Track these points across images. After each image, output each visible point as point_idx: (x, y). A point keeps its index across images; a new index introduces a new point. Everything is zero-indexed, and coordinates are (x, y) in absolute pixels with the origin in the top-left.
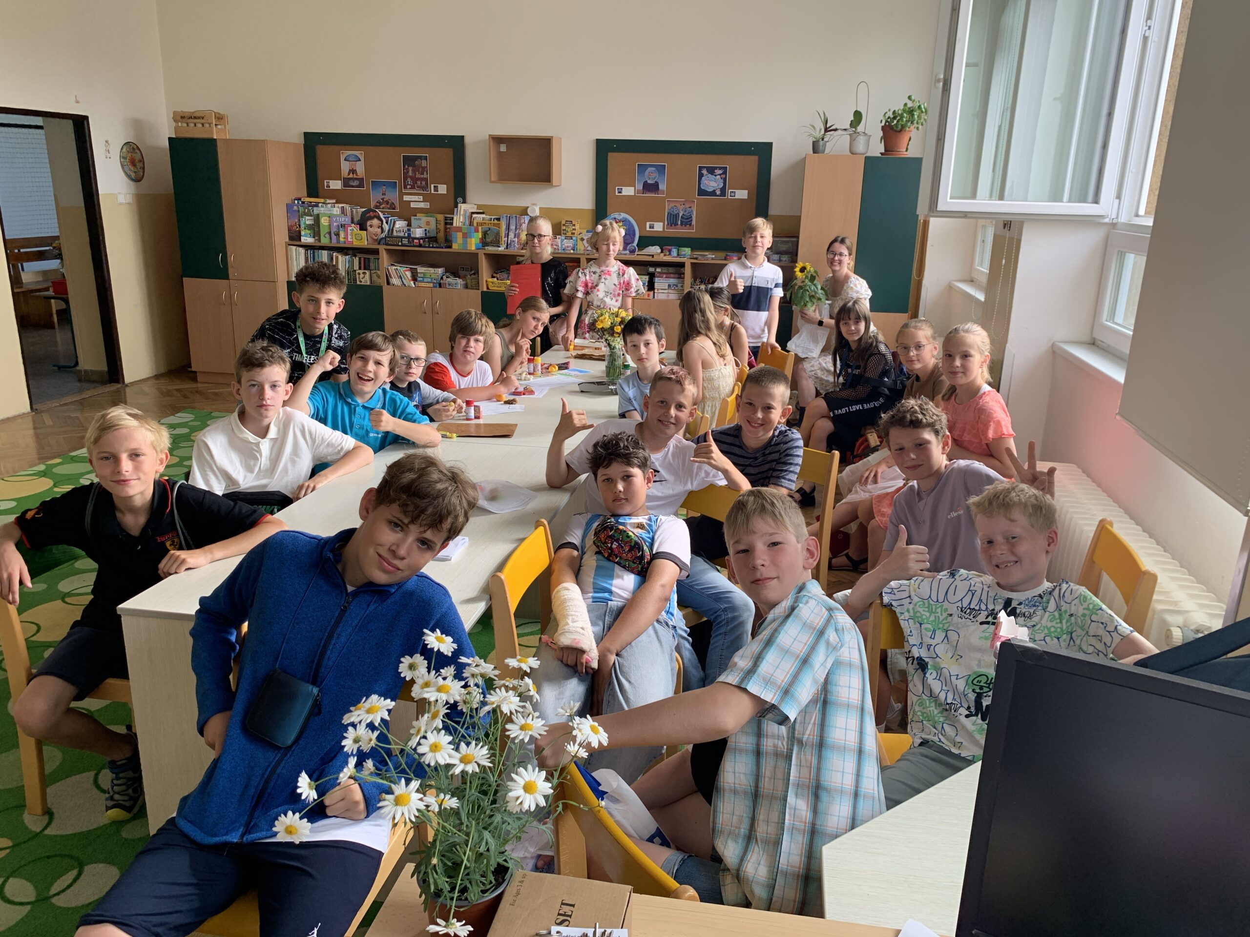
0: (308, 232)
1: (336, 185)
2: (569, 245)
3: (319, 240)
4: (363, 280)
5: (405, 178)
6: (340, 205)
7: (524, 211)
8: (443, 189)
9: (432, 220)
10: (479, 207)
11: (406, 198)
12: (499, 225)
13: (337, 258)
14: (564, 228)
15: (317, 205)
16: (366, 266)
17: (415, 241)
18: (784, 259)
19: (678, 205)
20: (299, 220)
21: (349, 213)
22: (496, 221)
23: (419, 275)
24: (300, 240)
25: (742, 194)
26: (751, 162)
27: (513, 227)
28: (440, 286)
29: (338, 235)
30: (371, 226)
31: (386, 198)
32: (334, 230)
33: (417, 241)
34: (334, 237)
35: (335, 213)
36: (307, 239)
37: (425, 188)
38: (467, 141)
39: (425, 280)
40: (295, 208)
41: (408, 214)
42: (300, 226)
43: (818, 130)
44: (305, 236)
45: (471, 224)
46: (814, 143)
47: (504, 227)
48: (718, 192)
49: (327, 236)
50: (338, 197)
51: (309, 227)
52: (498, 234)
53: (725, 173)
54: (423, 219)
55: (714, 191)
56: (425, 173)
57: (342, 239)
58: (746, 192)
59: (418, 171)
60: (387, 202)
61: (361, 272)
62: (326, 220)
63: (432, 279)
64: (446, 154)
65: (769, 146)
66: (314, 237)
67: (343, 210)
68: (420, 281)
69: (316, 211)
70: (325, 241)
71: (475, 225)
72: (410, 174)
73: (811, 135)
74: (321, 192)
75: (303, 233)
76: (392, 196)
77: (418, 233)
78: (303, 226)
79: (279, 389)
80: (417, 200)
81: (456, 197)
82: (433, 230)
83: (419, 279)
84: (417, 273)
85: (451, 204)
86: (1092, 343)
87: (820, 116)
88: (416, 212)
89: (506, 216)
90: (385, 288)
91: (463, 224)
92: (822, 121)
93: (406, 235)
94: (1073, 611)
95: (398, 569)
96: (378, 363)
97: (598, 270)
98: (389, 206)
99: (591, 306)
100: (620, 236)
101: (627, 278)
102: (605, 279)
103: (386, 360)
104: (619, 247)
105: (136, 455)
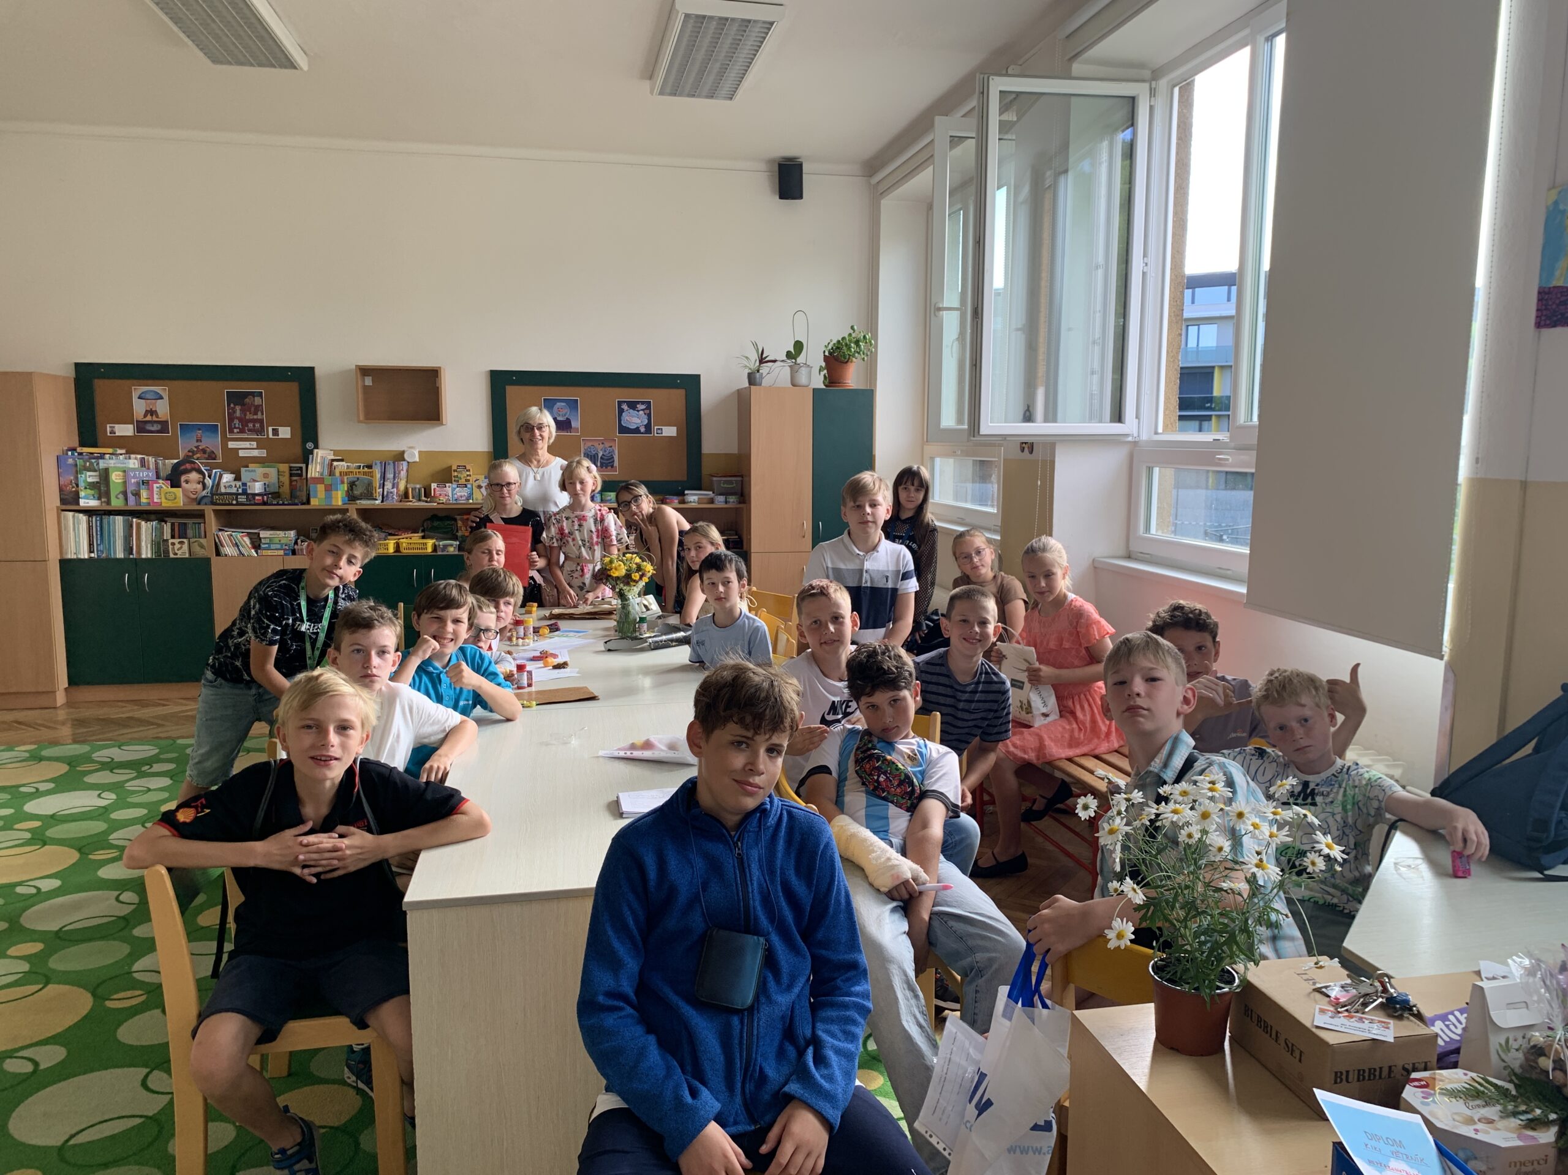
0: (89, 492)
1: (125, 430)
2: (463, 494)
3: (108, 503)
4: (179, 552)
5: (231, 420)
6: (139, 456)
7: (400, 456)
8: (285, 432)
9: (272, 472)
10: (336, 452)
11: (232, 445)
12: (371, 475)
13: (139, 526)
14: (456, 474)
15: (102, 456)
16: (180, 533)
17: (257, 498)
18: (731, 500)
19: (596, 444)
20: (77, 478)
21: (152, 466)
22: (366, 469)
23: (263, 540)
24: (78, 504)
25: (670, 431)
26: (676, 397)
27: (390, 476)
28: (294, 552)
29: (137, 494)
30: (187, 482)
31: (202, 446)
32: (131, 489)
33: (260, 498)
34: (132, 499)
35: (132, 466)
36: (88, 501)
37: (261, 431)
38: (317, 372)
39: (273, 547)
40: (70, 461)
41: (236, 465)
42: (77, 485)
43: (753, 362)
44: (85, 498)
45: (331, 473)
46: (750, 375)
47: (378, 476)
48: (642, 429)
49: (121, 496)
50: (129, 446)
51: (92, 486)
52: (370, 485)
53: (648, 408)
54: (260, 470)
55: (638, 428)
56: (259, 413)
57: (144, 500)
58: (675, 428)
59: (250, 411)
60: (204, 451)
61: (176, 541)
62: (119, 475)
63: (282, 544)
64: (291, 390)
65: (697, 378)
66: (99, 499)
67: (143, 463)
68: (265, 549)
69: (102, 464)
70: (117, 503)
71: (337, 474)
72: (238, 414)
73: (746, 367)
74: (100, 439)
75: (82, 494)
76: (212, 442)
77: (257, 488)
78: (82, 485)
79: (387, 656)
80: (249, 446)
81: (304, 442)
82: (274, 484)
83: (263, 546)
84: (260, 539)
85: (298, 450)
86: (1129, 557)
87: (755, 345)
88: (247, 461)
89: (381, 463)
90: (215, 560)
91: (322, 474)
92: (757, 350)
93: (240, 491)
94: (1357, 783)
95: (760, 788)
96: (457, 621)
97: (572, 515)
98: (206, 456)
99: (566, 558)
100: (590, 476)
101: (606, 524)
102: (580, 525)
103: (465, 617)
104: (590, 487)
105: (343, 727)
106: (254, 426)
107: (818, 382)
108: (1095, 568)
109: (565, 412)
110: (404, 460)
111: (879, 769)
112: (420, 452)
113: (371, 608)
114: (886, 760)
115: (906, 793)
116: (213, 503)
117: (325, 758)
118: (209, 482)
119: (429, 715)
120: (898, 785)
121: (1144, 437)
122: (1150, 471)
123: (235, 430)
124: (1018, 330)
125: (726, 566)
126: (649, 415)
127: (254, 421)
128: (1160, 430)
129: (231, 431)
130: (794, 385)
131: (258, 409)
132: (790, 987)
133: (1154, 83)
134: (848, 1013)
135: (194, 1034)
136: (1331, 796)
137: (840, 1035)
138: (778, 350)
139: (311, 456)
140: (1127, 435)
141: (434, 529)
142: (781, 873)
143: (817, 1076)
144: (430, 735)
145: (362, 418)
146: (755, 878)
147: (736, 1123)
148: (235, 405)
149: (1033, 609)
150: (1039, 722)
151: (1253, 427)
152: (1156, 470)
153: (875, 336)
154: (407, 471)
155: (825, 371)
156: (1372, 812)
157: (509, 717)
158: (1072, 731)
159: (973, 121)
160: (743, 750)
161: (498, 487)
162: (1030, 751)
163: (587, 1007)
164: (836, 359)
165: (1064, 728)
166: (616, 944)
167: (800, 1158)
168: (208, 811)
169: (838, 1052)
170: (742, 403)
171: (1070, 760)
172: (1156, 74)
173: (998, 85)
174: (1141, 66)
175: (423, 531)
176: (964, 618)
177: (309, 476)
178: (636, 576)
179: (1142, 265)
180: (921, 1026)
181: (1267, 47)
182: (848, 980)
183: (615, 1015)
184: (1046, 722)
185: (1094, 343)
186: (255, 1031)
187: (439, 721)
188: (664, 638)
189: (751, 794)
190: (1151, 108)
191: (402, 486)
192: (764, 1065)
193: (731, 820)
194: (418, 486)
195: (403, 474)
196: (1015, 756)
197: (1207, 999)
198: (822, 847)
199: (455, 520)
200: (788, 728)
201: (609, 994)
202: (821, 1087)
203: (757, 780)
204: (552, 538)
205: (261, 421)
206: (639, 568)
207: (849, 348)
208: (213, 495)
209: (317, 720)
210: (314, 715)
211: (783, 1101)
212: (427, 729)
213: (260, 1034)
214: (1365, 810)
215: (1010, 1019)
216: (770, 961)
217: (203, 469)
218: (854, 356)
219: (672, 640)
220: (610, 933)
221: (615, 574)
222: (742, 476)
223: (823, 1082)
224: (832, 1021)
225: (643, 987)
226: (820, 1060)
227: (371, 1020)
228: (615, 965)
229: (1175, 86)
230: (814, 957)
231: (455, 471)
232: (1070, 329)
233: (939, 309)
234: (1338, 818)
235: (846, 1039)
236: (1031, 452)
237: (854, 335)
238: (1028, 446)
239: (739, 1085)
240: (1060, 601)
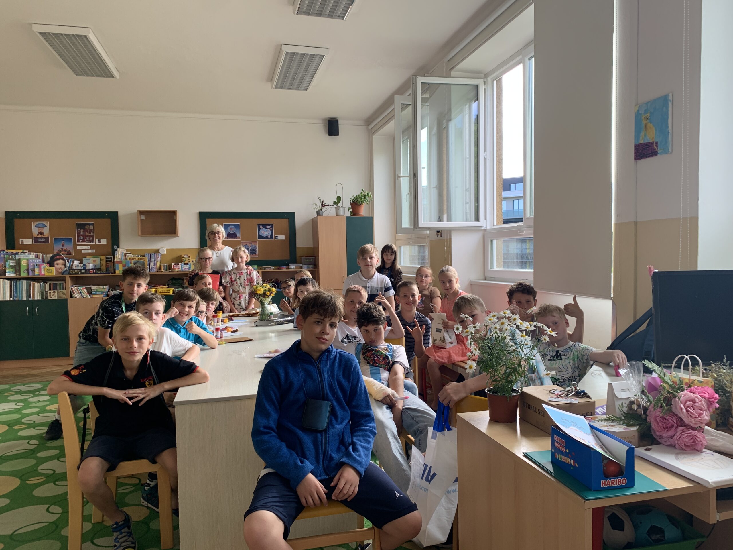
0: (11, 270)
1: (28, 242)
2: (186, 267)
3: (20, 274)
4: (53, 297)
5: (78, 236)
6: (35, 253)
7: (158, 251)
8: (104, 241)
9: (98, 260)
10: (127, 250)
11: (78, 247)
12: (144, 259)
13: (34, 285)
14: (183, 259)
15: (17, 253)
16: (53, 288)
17: (90, 271)
18: (310, 267)
19: (248, 244)
20: (5, 264)
21: (41, 257)
22: (142, 257)
23: (93, 291)
24: (5, 275)
25: (282, 237)
26: (285, 222)
27: (153, 260)
29: (33, 270)
30: (57, 264)
31: (65, 248)
32: (31, 268)
33: (92, 271)
34: (31, 273)
35: (31, 257)
36: (10, 274)
37: (92, 241)
38: (119, 214)
39: (98, 293)
40: (2, 255)
41: (80, 257)
42: (5, 267)
43: (319, 206)
44: (9, 272)
45: (125, 259)
46: (317, 212)
47: (147, 260)
48: (269, 237)
49: (26, 271)
50: (30, 249)
51: (12, 267)
53: (272, 227)
54: (92, 259)
55: (267, 236)
56: (92, 233)
57: (36, 273)
58: (284, 236)
59: (87, 232)
60: (65, 251)
61: (52, 291)
62: (25, 262)
63: (102, 292)
64: (107, 222)
65: (293, 214)
66: (15, 273)
67: (36, 256)
68: (94, 294)
69: (17, 257)
70: (24, 274)
71: (128, 260)
72: (82, 233)
73: (316, 208)
74: (16, 245)
75: (7, 271)
76: (70, 247)
77: (91, 266)
78: (7, 266)
79: (160, 315)
80: (87, 248)
81: (113, 246)
82: (98, 265)
83: (93, 293)
84: (92, 290)
85: (110, 250)
86: (485, 280)
87: (320, 199)
88: (86, 255)
89: (149, 254)
90: (70, 300)
91: (121, 259)
92: (321, 201)
93: (82, 268)
94: (578, 350)
95: (327, 341)
96: (190, 307)
97: (236, 272)
98: (66, 253)
99: (234, 291)
100: (245, 255)
101: (252, 276)
102: (240, 277)
103: (194, 305)
104: (245, 260)
105: (140, 339)
106: (89, 239)
107: (348, 214)
108: (471, 283)
109: (233, 229)
110: (159, 253)
111: (374, 354)
112: (167, 249)
114: (376, 350)
115: (387, 363)
116: (69, 274)
117: (133, 352)
118: (68, 264)
119: (179, 342)
120: (383, 360)
121: (489, 227)
122: (492, 241)
123: (80, 241)
124: (434, 188)
125: (307, 283)
126: (272, 231)
127: (90, 237)
128: (495, 224)
129: (78, 241)
130: (337, 215)
131: (91, 231)
132: (341, 423)
133: (485, 79)
134: (366, 433)
135: (78, 468)
136: (568, 355)
137: (363, 441)
138: (330, 200)
139: (116, 252)
140: (482, 227)
141: (173, 284)
142: (337, 377)
143: (354, 454)
144: (179, 352)
145: (140, 233)
146: (326, 378)
147: (320, 476)
148: (80, 229)
149: (444, 298)
150: (448, 346)
151: (532, 218)
152: (495, 241)
153: (373, 193)
154: (161, 258)
155: (351, 210)
156: (585, 361)
157: (213, 347)
158: (463, 349)
159: (411, 97)
160: (320, 325)
161: (202, 260)
162: (445, 359)
163: (256, 433)
164: (356, 204)
165: (459, 348)
166: (268, 407)
167: (348, 486)
168: (84, 371)
169: (363, 447)
170: (314, 224)
171: (462, 362)
172: (486, 76)
173: (420, 80)
174: (479, 72)
175: (168, 285)
176: (405, 295)
177: (115, 260)
178: (268, 293)
179: (484, 155)
180: (401, 454)
181: (529, 62)
182: (366, 421)
183: (268, 435)
184: (451, 346)
185: (466, 190)
186: (106, 466)
187: (183, 345)
188: (282, 320)
189: (324, 343)
190: (485, 89)
191: (158, 265)
192: (331, 453)
193: (315, 355)
194: (166, 265)
195: (159, 259)
196: (438, 361)
197: (508, 397)
198: (354, 366)
199: (183, 280)
200: (338, 316)
201: (265, 427)
202: (356, 458)
203: (326, 337)
204: (227, 282)
205: (93, 237)
206: (270, 290)
207: (361, 198)
208: (69, 269)
209: (129, 337)
210: (127, 335)
211: (341, 465)
212: (178, 349)
213: (108, 467)
214: (582, 361)
215: (435, 439)
216: (333, 413)
217: (65, 258)
218: (363, 202)
219: (285, 321)
220: (265, 402)
221: (259, 293)
222: (315, 256)
223: (356, 457)
224: (360, 436)
225: (280, 425)
226: (355, 450)
227: (158, 460)
228: (267, 415)
229: (494, 80)
230: (352, 413)
231: (183, 257)
232: (456, 187)
233: (399, 177)
234: (571, 364)
235: (366, 443)
236: (441, 236)
237: (363, 193)
238: (439, 232)
239: (321, 461)
240: (456, 293)
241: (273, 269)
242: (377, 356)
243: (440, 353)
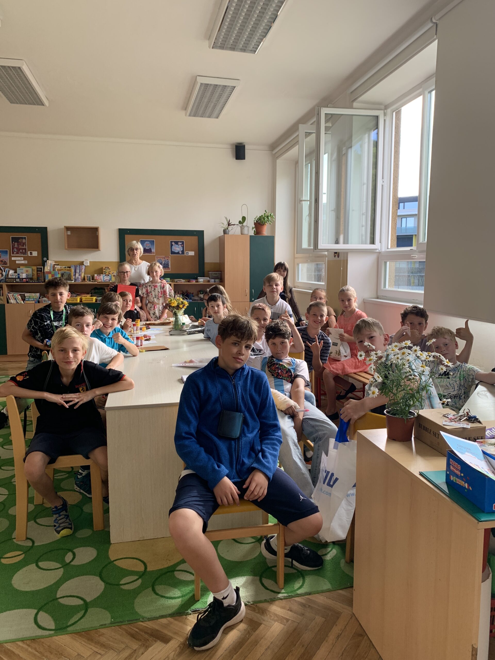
2: (107, 279)
5: (13, 249)
7: (82, 263)
8: (35, 254)
9: (30, 270)
10: (55, 262)
11: (13, 259)
12: (70, 270)
14: (105, 270)
17: (24, 280)
18: (217, 281)
19: (161, 259)
22: (68, 268)
23: (26, 297)
25: (192, 253)
26: (194, 239)
27: (78, 271)
28: (39, 302)
31: (1, 259)
33: (25, 280)
37: (25, 253)
38: (49, 230)
39: (30, 299)
41: (15, 267)
43: (225, 225)
45: (54, 270)
46: (224, 230)
47: (73, 271)
48: (180, 253)
52: (70, 275)
53: (183, 244)
54: (25, 269)
56: (25, 246)
58: (193, 252)
59: (21, 245)
60: (2, 261)
63: (34, 299)
64: (37, 237)
65: (203, 232)
68: (27, 301)
71: (57, 270)
72: (16, 246)
73: (222, 227)
76: (5, 258)
77: (24, 276)
79: (90, 327)
80: (20, 259)
81: (43, 257)
82: (30, 275)
83: (26, 299)
84: (25, 297)
85: (41, 262)
86: (378, 298)
87: (226, 218)
88: (19, 265)
89: (74, 266)
90: (6, 305)
91: (50, 270)
92: (227, 220)
93: (17, 277)
94: (464, 370)
95: (242, 360)
96: (113, 319)
97: (151, 285)
98: (3, 263)
99: (149, 302)
100: (160, 270)
101: (165, 289)
102: (154, 289)
103: (117, 318)
104: (159, 274)
105: (75, 350)
106: (22, 251)
107: (252, 233)
108: (364, 302)
109: (148, 245)
110: (83, 265)
111: (278, 368)
112: (90, 262)
113: (83, 308)
114: (280, 364)
115: (289, 376)
116: (6, 282)
117: (69, 362)
118: (4, 274)
119: (105, 351)
120: (286, 373)
121: (383, 250)
122: (385, 263)
123: (15, 253)
124: (332, 210)
125: (217, 299)
126: (183, 247)
127: (23, 249)
128: (389, 247)
129: (13, 253)
130: (242, 234)
131: (24, 244)
132: (252, 432)
133: (385, 111)
134: (274, 442)
135: (24, 461)
136: (455, 375)
137: (271, 449)
138: (235, 220)
139: (46, 263)
140: (376, 249)
141: (95, 293)
142: (249, 391)
143: (263, 461)
144: (106, 359)
145: (66, 247)
146: (240, 392)
147: (233, 479)
148: (15, 242)
150: (343, 359)
151: (425, 243)
152: (388, 263)
153: (275, 215)
154: (85, 269)
155: (255, 229)
157: (135, 355)
158: (356, 362)
159: (314, 126)
161: (122, 274)
162: (339, 370)
163: (178, 438)
164: (259, 224)
165: (352, 361)
166: (189, 415)
167: (258, 489)
168: (28, 377)
169: (271, 454)
170: (221, 242)
171: (355, 373)
172: (386, 107)
173: (324, 111)
174: (380, 104)
175: (91, 294)
176: (314, 314)
177: (45, 271)
178: (181, 306)
179: (382, 182)
180: (300, 459)
181: (429, 95)
182: (274, 431)
183: (189, 440)
184: (346, 359)
185: (363, 214)
186: (47, 459)
187: (109, 353)
188: (193, 330)
189: (239, 362)
190: (385, 120)
191: (83, 275)
192: (243, 459)
193: (231, 372)
194: (89, 275)
195: (83, 270)
196: (333, 372)
197: (405, 419)
198: (264, 382)
199: (105, 289)
201: (186, 433)
202: (265, 464)
204: (143, 294)
205: (25, 249)
206: (182, 303)
207: (264, 219)
208: (6, 278)
209: (65, 348)
210: (64, 347)
211: (251, 470)
212: (105, 356)
213: (49, 461)
214: (467, 380)
216: (245, 422)
217: (2, 268)
218: (266, 222)
219: (196, 331)
220: (187, 411)
221: (173, 305)
222: (221, 271)
223: (265, 463)
224: (268, 444)
225: (199, 432)
226: (264, 456)
227: (91, 456)
228: (188, 423)
229: (393, 112)
230: (261, 423)
231: (104, 269)
232: (353, 210)
233: (301, 201)
235: (273, 451)
236: (338, 257)
237: (266, 214)
238: (337, 254)
239: (234, 465)
240: (353, 312)
241: (184, 282)
242: (280, 369)
243: (334, 365)
